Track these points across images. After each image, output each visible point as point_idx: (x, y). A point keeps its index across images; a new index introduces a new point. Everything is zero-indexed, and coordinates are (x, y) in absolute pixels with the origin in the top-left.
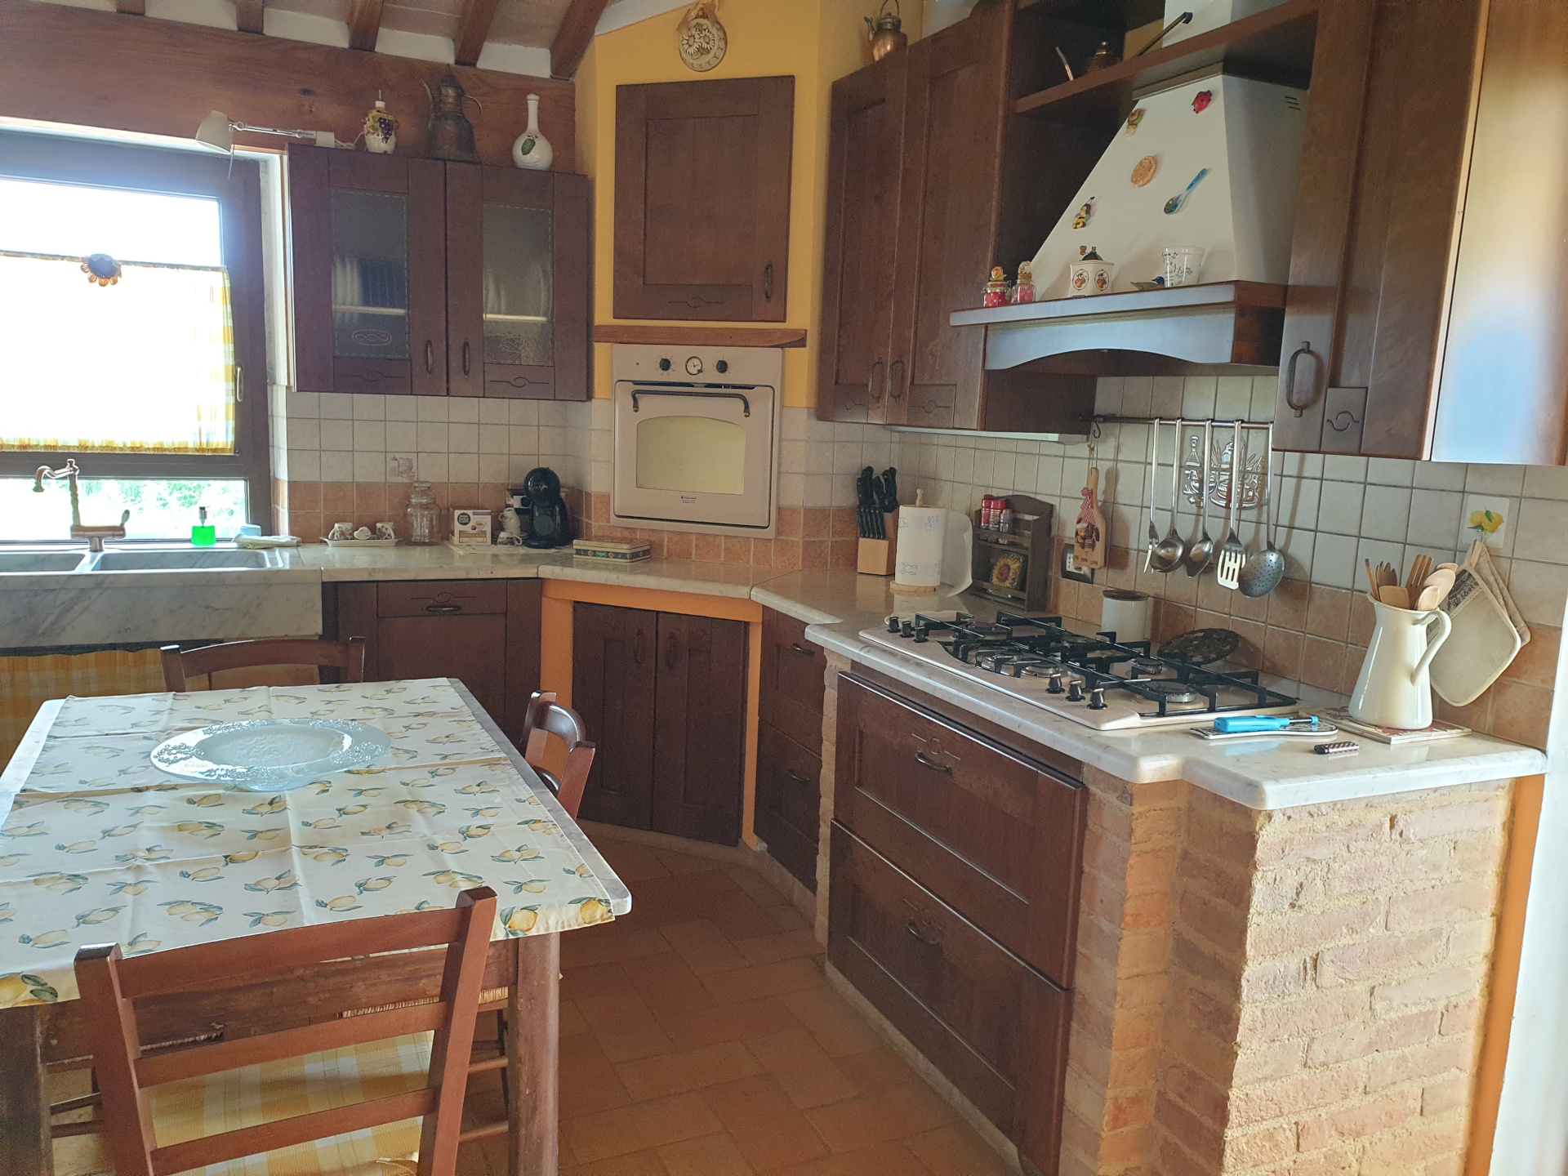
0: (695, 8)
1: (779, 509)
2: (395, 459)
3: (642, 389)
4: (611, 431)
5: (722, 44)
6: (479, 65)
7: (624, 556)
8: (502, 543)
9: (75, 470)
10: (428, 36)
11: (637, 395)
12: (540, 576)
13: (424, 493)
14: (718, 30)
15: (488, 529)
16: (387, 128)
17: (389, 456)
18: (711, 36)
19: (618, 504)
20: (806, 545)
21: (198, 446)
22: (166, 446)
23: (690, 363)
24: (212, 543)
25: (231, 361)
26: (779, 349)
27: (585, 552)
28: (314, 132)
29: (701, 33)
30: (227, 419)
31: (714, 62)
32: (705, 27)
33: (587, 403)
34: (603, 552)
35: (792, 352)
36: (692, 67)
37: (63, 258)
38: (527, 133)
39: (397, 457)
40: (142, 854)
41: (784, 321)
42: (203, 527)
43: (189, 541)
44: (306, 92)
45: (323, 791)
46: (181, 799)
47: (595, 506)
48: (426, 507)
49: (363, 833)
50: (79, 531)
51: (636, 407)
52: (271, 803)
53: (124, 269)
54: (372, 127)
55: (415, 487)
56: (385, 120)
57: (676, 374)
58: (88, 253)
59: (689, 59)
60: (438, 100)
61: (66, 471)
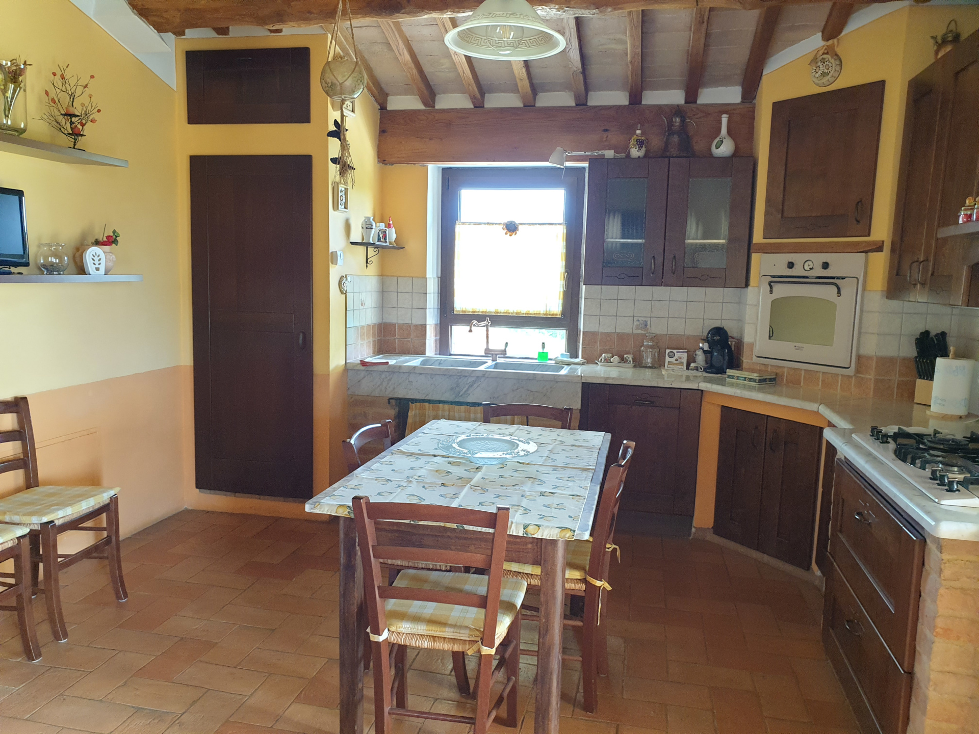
0: (822, 49)
1: (859, 357)
2: (638, 321)
3: (774, 281)
4: (757, 305)
5: (838, 68)
6: (699, 102)
7: (754, 381)
8: (692, 370)
9: (489, 323)
10: (671, 91)
11: (772, 284)
12: (700, 388)
13: (652, 339)
14: (835, 60)
15: (685, 361)
16: (640, 143)
17: (636, 319)
18: (830, 65)
19: (757, 350)
20: (877, 381)
21: (545, 313)
22: (531, 312)
23: (806, 264)
24: (546, 360)
25: (563, 270)
26: (863, 254)
27: (733, 377)
28: (603, 151)
29: (824, 63)
30: (559, 299)
31: (832, 80)
32: (827, 60)
33: (746, 289)
34: (742, 377)
35: (872, 255)
36: (818, 85)
37: (496, 224)
38: (720, 137)
39: (640, 319)
40: (416, 477)
41: (869, 235)
42: (543, 352)
43: (536, 359)
44: (606, 130)
45: (501, 468)
46: (445, 461)
47: (746, 351)
48: (652, 347)
49: (501, 486)
50: (488, 351)
51: (771, 292)
52: (477, 469)
53: (520, 227)
54: (633, 144)
55: (647, 336)
56: (640, 140)
57: (797, 271)
58: (506, 221)
59: (816, 81)
60: (671, 124)
61: (484, 323)
